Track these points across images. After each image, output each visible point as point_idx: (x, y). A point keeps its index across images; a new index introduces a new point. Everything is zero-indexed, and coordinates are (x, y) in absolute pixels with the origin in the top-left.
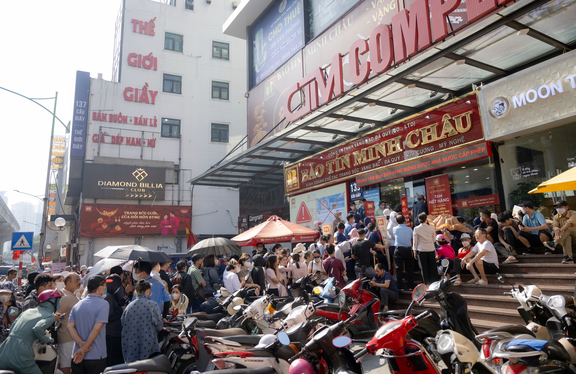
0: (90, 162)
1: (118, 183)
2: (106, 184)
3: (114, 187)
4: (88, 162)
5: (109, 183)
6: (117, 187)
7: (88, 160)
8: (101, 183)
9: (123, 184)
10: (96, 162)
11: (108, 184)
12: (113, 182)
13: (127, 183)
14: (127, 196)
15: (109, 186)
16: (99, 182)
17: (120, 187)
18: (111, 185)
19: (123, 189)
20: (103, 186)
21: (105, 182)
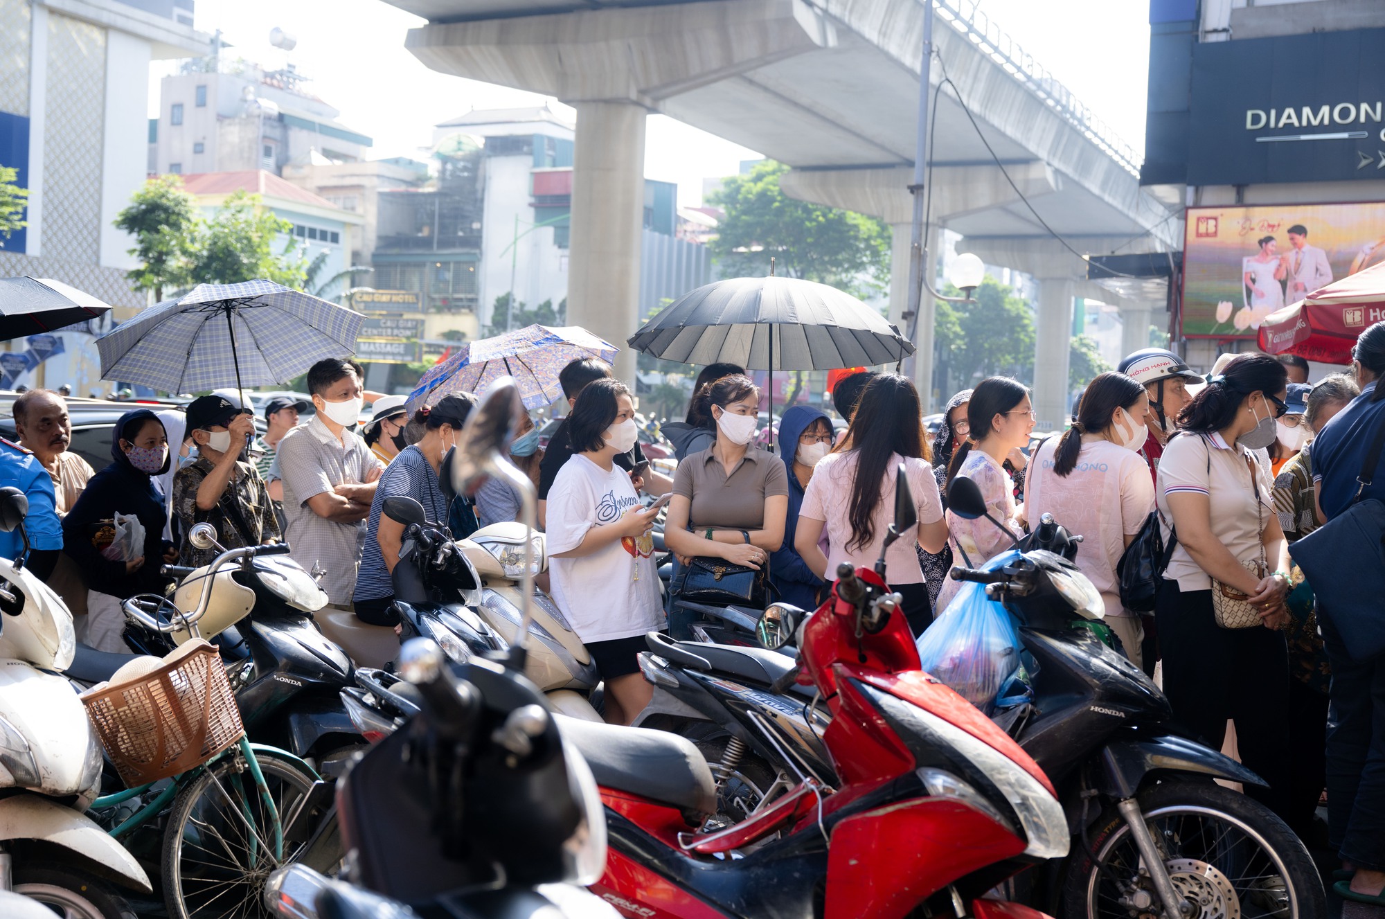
0: (1222, 37)
1: (1325, 110)
2: (1278, 120)
3: (1310, 129)
4: (1213, 38)
5: (1289, 117)
6: (1321, 128)
7: (1215, 31)
8: (1256, 119)
9: (1345, 113)
10: (1240, 34)
11: (1283, 121)
12: (1307, 111)
13: (1364, 107)
14: (1364, 163)
15: (1289, 128)
16: (1249, 114)
17: (1333, 127)
18: (1295, 121)
19: (1345, 135)
20: (1266, 130)
21: (1273, 113)
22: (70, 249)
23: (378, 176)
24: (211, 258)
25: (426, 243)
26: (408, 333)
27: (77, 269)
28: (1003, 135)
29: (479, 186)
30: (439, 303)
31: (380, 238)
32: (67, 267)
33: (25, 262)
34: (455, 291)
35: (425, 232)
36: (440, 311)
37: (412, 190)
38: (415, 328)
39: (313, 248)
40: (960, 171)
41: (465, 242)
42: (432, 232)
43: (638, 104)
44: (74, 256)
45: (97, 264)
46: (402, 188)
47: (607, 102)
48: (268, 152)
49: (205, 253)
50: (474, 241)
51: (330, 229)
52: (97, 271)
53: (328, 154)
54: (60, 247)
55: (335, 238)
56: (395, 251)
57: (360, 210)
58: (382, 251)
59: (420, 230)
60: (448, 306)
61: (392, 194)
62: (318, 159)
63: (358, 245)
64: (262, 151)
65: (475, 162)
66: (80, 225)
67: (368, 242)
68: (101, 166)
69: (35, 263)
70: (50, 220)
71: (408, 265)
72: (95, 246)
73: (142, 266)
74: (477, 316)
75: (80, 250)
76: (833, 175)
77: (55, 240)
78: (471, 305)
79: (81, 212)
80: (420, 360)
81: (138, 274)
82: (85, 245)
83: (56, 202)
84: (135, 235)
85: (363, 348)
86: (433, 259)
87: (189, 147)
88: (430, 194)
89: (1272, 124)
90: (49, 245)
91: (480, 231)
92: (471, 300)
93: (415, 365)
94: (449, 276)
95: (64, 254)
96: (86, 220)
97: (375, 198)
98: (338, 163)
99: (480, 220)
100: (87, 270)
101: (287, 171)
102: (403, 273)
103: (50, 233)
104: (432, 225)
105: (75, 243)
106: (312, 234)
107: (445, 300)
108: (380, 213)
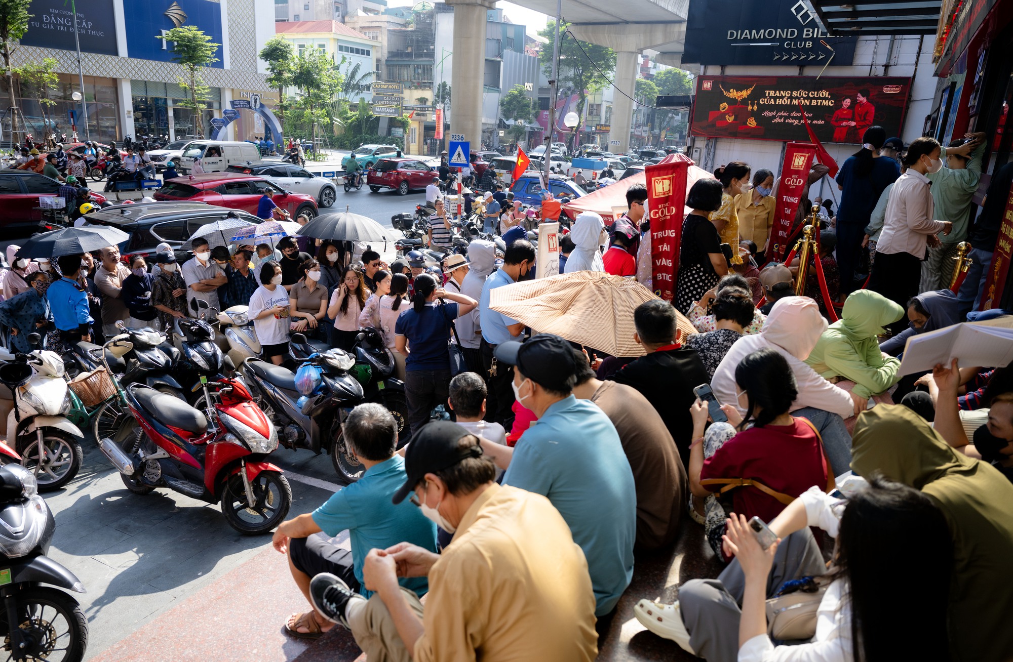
1: (762, 31)
2: (741, 36)
3: (755, 41)
5: (746, 34)
6: (759, 40)
8: (732, 34)
9: (770, 33)
11: (744, 36)
12: (754, 32)
13: (779, 30)
14: (776, 57)
15: (746, 40)
16: (729, 31)
17: (765, 40)
18: (748, 36)
19: (769, 44)
20: (736, 40)
21: (740, 31)
22: (243, 65)
23: (387, 22)
24: (301, 73)
25: (409, 55)
26: (396, 103)
27: (247, 75)
28: (667, 10)
29: (433, 27)
30: (416, 85)
31: (389, 52)
32: (243, 74)
33: (224, 72)
34: (423, 79)
35: (409, 50)
36: (416, 88)
37: (403, 29)
38: (399, 101)
39: (355, 59)
40: (649, 26)
41: (427, 55)
42: (412, 50)
43: (482, 5)
44: (246, 69)
45: (256, 72)
46: (399, 28)
47: (467, 4)
48: (337, 9)
49: (298, 71)
50: (431, 55)
51: (365, 49)
52: (256, 76)
53: (366, 10)
54: (239, 65)
55: (368, 53)
56: (396, 59)
57: (380, 39)
58: (390, 59)
59: (407, 49)
60: (420, 86)
61: (394, 31)
62: (361, 13)
63: (379, 56)
64: (335, 10)
65: (431, 15)
66: (247, 54)
67: (384, 55)
68: (254, 25)
69: (228, 73)
70: (233, 52)
71: (401, 66)
72: (254, 64)
73: (273, 76)
74: (433, 91)
75: (248, 66)
76: (590, 27)
77: (236, 61)
78: (430, 85)
79: (247, 48)
80: (402, 116)
81: (271, 80)
82: (250, 63)
83: (235, 43)
84: (268, 62)
85: (377, 110)
86: (413, 63)
87: (302, 7)
88: (411, 31)
89: (739, 38)
90: (234, 64)
91: (433, 50)
92: (430, 83)
93: (400, 118)
94: (420, 71)
95: (241, 68)
96: (249, 51)
97: (386, 33)
98: (371, 15)
99: (433, 44)
100: (252, 75)
101: (347, 19)
102: (400, 70)
103: (234, 58)
104: (412, 46)
105: (245, 63)
106: (357, 51)
107: (418, 83)
108: (389, 40)
